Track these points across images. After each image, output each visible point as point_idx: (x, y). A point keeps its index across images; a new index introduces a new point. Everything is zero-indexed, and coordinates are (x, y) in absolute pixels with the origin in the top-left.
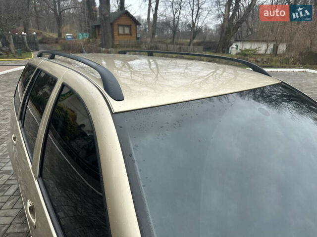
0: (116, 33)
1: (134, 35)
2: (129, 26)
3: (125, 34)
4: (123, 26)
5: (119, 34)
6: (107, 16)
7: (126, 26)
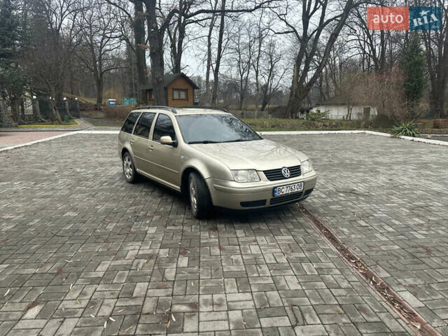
0: (170, 98)
1: (191, 100)
2: (186, 91)
3: (180, 99)
4: (179, 90)
5: (173, 99)
6: (161, 79)
7: (182, 90)
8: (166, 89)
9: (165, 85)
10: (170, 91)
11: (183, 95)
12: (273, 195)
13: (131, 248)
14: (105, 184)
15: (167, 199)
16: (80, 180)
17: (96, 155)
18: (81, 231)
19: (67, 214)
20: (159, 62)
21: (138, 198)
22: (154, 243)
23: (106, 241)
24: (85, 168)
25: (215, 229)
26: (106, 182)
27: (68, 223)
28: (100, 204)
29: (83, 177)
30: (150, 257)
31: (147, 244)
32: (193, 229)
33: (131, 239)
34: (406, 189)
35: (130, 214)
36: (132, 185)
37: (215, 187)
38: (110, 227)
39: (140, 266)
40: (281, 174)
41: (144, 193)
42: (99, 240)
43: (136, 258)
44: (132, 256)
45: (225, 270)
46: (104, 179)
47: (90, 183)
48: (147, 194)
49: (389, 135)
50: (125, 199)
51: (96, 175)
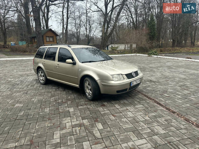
0: (45, 41)
3: (50, 41)
4: (49, 37)
5: (47, 41)
6: (40, 32)
7: (51, 37)
8: (43, 36)
9: (42, 35)
10: (45, 38)
11: (51, 39)
12: (130, 86)
13: (66, 121)
14: (29, 86)
15: (69, 92)
16: (13, 85)
17: (15, 71)
18: (31, 115)
19: (17, 105)
20: (39, 23)
21: (52, 93)
22: (77, 117)
23: (49, 119)
24: (13, 78)
25: (104, 105)
26: (29, 85)
27: (20, 111)
28: (33, 98)
29: (14, 83)
30: (80, 125)
31: (73, 118)
32: (93, 106)
33: (63, 116)
34: (171, 78)
35: (53, 102)
36: (45, 86)
37: (102, 84)
38: (47, 110)
39: (78, 131)
40: (132, 75)
41: (54, 90)
42: (45, 119)
43: (73, 127)
44: (70, 126)
45: (124, 128)
46: (27, 83)
47: (21, 86)
48: (56, 90)
49: (147, 55)
50: (45, 94)
51: (22, 81)
